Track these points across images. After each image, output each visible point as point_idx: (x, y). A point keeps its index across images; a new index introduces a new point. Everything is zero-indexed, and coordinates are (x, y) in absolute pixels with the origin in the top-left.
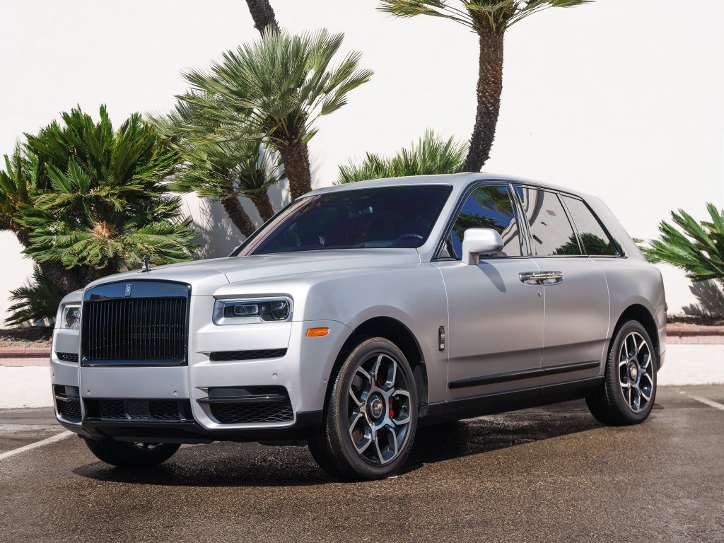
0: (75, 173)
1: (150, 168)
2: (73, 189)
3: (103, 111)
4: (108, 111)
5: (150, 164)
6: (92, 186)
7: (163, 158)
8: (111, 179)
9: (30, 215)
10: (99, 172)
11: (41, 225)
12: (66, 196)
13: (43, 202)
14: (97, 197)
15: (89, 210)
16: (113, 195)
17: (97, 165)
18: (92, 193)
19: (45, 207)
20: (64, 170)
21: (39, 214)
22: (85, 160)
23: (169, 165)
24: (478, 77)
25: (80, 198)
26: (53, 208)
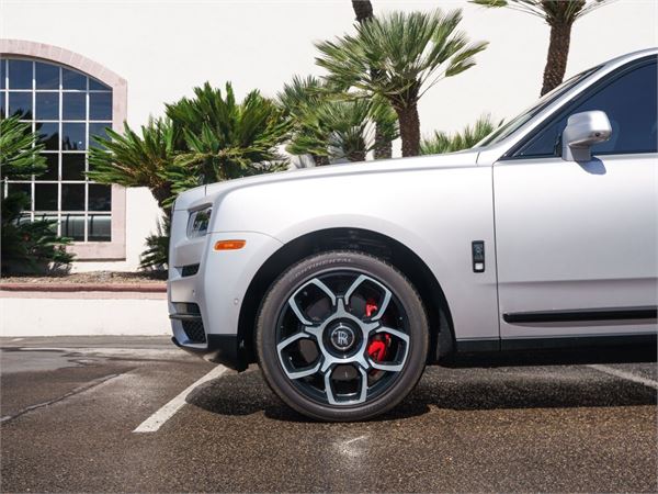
0: (208, 136)
1: (267, 135)
2: (205, 149)
3: (229, 87)
4: (233, 86)
5: (267, 132)
6: (221, 148)
7: (279, 126)
8: (237, 142)
9: (170, 171)
10: (226, 136)
11: (180, 179)
12: (200, 155)
13: (181, 160)
14: (224, 158)
15: (218, 169)
16: (238, 156)
17: (225, 130)
18: (221, 153)
19: (183, 164)
20: (198, 133)
21: (178, 170)
22: (215, 126)
23: (283, 133)
24: (546, 62)
25: (211, 157)
26: (189, 165)
